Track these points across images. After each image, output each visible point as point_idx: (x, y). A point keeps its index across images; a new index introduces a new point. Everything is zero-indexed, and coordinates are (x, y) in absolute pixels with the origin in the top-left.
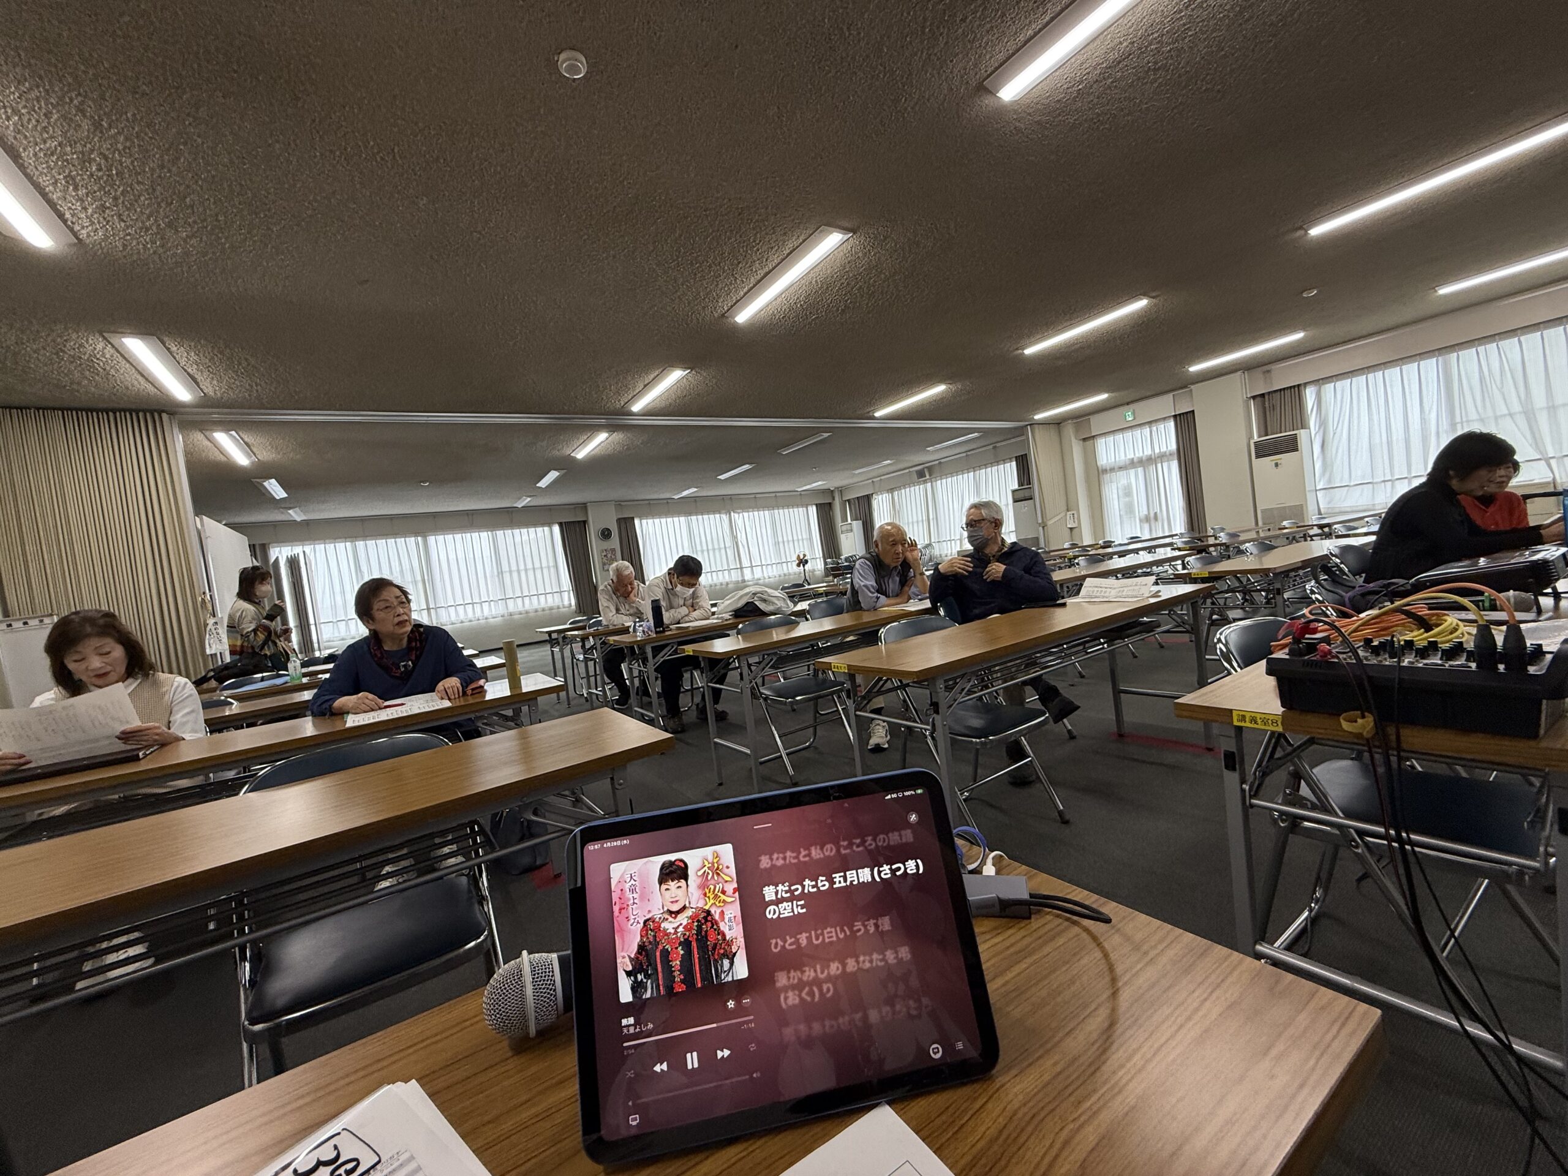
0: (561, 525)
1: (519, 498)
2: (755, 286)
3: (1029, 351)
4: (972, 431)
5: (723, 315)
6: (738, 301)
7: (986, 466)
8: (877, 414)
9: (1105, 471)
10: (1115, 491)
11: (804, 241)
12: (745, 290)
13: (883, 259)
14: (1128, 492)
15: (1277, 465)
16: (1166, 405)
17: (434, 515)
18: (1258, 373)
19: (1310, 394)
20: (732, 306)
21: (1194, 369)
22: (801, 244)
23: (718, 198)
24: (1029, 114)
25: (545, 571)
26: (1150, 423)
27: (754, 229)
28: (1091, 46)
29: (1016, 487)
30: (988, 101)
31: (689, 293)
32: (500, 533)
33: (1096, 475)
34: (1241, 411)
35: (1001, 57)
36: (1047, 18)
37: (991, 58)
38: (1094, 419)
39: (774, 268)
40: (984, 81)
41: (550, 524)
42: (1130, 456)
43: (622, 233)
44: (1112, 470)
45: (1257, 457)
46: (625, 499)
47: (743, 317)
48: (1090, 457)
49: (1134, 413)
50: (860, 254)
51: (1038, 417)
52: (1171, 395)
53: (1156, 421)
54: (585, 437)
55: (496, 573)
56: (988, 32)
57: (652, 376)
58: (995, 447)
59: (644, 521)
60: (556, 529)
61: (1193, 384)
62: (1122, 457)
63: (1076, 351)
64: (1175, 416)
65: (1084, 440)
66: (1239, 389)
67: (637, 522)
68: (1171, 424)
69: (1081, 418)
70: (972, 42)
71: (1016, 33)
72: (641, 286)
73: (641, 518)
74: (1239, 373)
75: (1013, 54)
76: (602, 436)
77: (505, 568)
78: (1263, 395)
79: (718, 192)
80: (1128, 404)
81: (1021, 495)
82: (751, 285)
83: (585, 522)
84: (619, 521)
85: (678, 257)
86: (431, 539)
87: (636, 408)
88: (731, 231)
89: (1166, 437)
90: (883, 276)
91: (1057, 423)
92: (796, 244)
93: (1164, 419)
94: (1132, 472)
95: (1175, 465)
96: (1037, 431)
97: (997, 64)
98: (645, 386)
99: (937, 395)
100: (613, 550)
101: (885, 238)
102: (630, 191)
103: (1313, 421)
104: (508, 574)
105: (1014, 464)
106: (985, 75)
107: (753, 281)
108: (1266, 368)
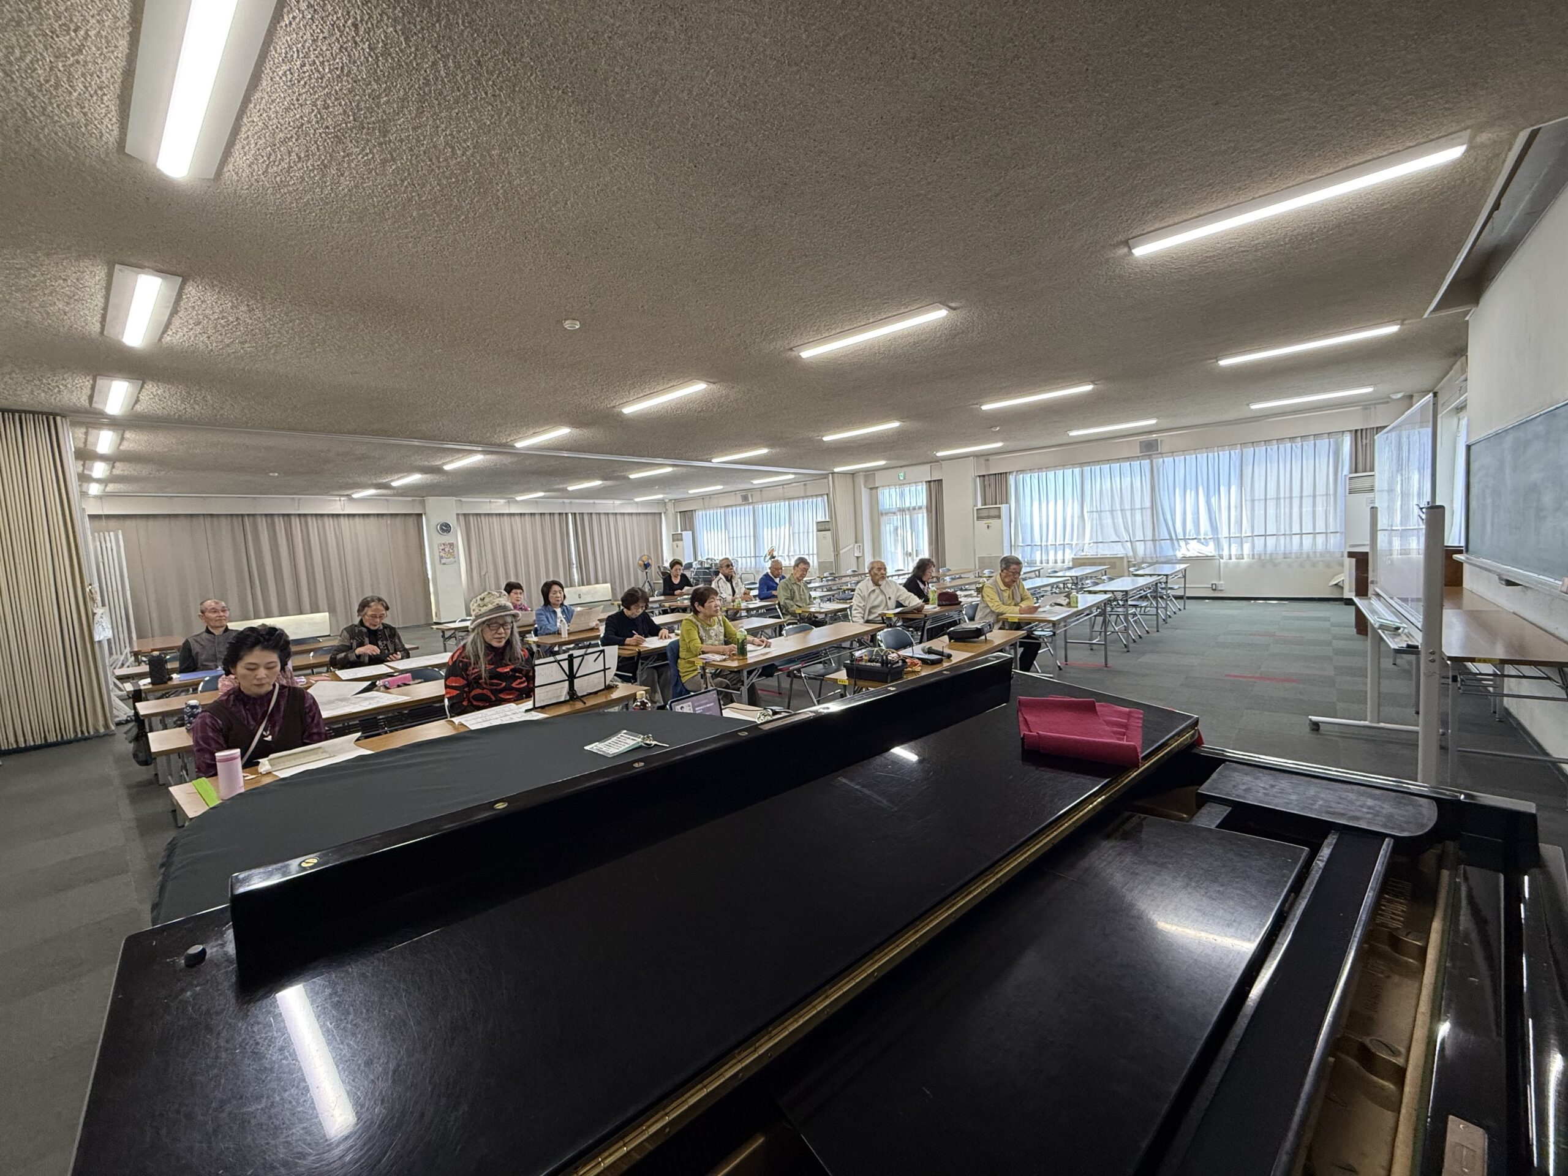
2: (642, 399)
3: (827, 439)
5: (615, 408)
6: (628, 403)
8: (715, 461)
9: (883, 513)
10: (888, 530)
11: (681, 384)
13: (730, 395)
15: (987, 525)
16: (925, 472)
18: (982, 460)
19: (1011, 479)
20: (623, 404)
24: (818, 361)
26: (912, 483)
30: (795, 356)
31: (595, 396)
33: (877, 515)
34: (970, 485)
35: (801, 343)
36: (825, 336)
38: (878, 474)
39: (658, 391)
40: (793, 349)
43: (562, 372)
44: (887, 513)
45: (979, 518)
47: (627, 410)
48: (874, 502)
49: (904, 475)
50: (717, 392)
51: (837, 469)
52: (929, 465)
53: (915, 483)
54: (464, 457)
57: (543, 430)
61: (940, 463)
62: (893, 506)
64: (929, 482)
65: (871, 489)
66: (971, 470)
68: (925, 487)
69: (869, 474)
71: (810, 341)
74: (971, 458)
75: (807, 344)
76: (476, 456)
78: (984, 476)
80: (900, 468)
81: (823, 526)
82: (640, 397)
83: (423, 516)
84: (460, 515)
85: (595, 383)
87: (520, 444)
89: (921, 496)
90: (729, 400)
91: (853, 474)
92: (675, 384)
93: (921, 482)
96: (836, 478)
97: (799, 346)
98: (534, 433)
99: (764, 453)
100: (452, 544)
101: (733, 387)
103: (1012, 499)
107: (643, 395)
108: (986, 457)
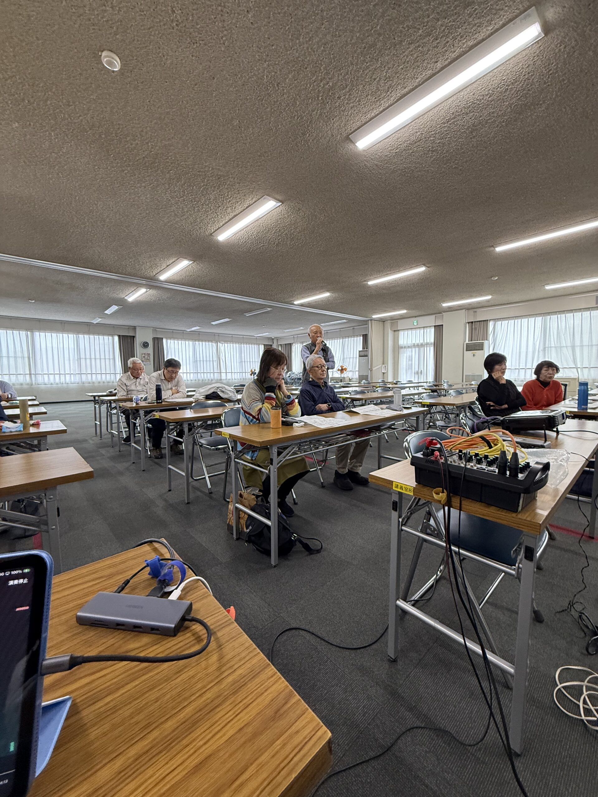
0: (119, 336)
1: (94, 318)
2: (228, 221)
3: (370, 283)
4: (344, 319)
5: (211, 234)
6: (219, 228)
7: (348, 337)
8: (296, 303)
9: (402, 347)
10: (405, 358)
11: (255, 202)
12: (223, 222)
13: (298, 221)
14: (410, 358)
15: (474, 355)
16: (431, 320)
17: (39, 320)
18: (471, 312)
19: (491, 324)
20: (216, 230)
21: (445, 305)
22: (254, 203)
23: (206, 166)
24: (372, 159)
25: (107, 361)
26: (424, 327)
27: (227, 189)
28: (402, 130)
29: (361, 349)
30: (351, 146)
31: (191, 218)
32: (81, 336)
33: (397, 349)
34: (462, 328)
35: (359, 124)
36: (381, 109)
37: (353, 123)
38: (399, 322)
39: (239, 214)
40: (350, 134)
41: (113, 335)
42: (414, 342)
43: (149, 174)
44: (405, 347)
45: (467, 350)
46: (159, 327)
47: (223, 237)
48: (396, 340)
49: (417, 322)
50: (286, 216)
51: (374, 316)
52: (434, 316)
53: (427, 327)
54: (133, 289)
55: (76, 358)
56: (352, 108)
57: (171, 261)
58: (353, 329)
59: (169, 341)
60: (116, 338)
61: (444, 312)
62: (410, 343)
63: (393, 287)
64: (435, 326)
65: (395, 331)
66: (462, 318)
67: (164, 341)
68: (433, 330)
69: (393, 320)
70: (343, 111)
71: (366, 113)
72: (162, 208)
73: (167, 338)
74: (464, 310)
75: (365, 124)
76: (143, 291)
77: (83, 356)
78: (472, 322)
79: (206, 163)
80: (415, 317)
81: (362, 354)
82: (227, 221)
83: (134, 337)
84: (154, 339)
85: (184, 196)
86: (37, 334)
87: (163, 277)
88: (214, 187)
89: (430, 335)
90: (298, 230)
91: (383, 321)
92: (251, 202)
93: (430, 326)
94: (414, 349)
95: (432, 348)
96: (373, 323)
97: (356, 128)
98: (168, 266)
99: (326, 297)
100: (149, 354)
101: (299, 209)
102: (153, 150)
103: (491, 338)
104: (84, 360)
105: (362, 338)
106: (351, 132)
107: (227, 218)
108: (475, 310)
